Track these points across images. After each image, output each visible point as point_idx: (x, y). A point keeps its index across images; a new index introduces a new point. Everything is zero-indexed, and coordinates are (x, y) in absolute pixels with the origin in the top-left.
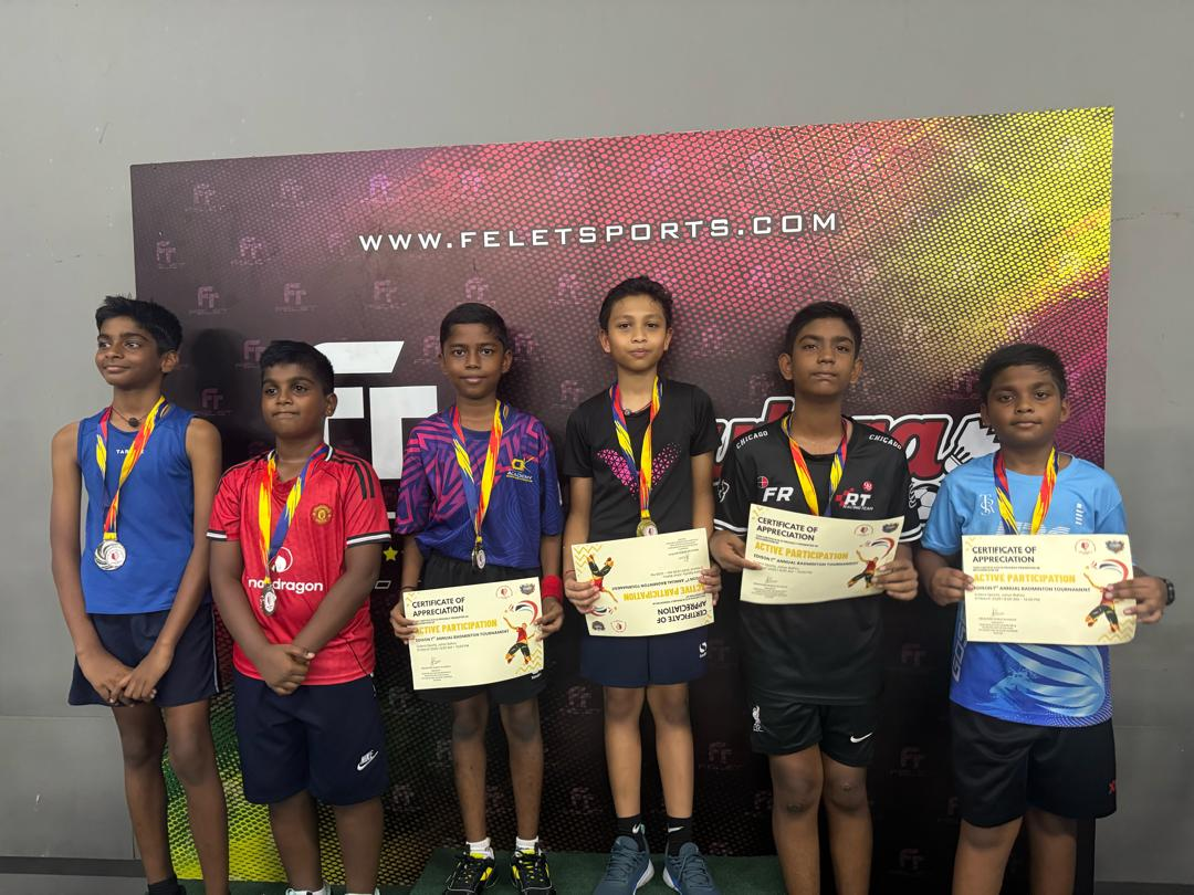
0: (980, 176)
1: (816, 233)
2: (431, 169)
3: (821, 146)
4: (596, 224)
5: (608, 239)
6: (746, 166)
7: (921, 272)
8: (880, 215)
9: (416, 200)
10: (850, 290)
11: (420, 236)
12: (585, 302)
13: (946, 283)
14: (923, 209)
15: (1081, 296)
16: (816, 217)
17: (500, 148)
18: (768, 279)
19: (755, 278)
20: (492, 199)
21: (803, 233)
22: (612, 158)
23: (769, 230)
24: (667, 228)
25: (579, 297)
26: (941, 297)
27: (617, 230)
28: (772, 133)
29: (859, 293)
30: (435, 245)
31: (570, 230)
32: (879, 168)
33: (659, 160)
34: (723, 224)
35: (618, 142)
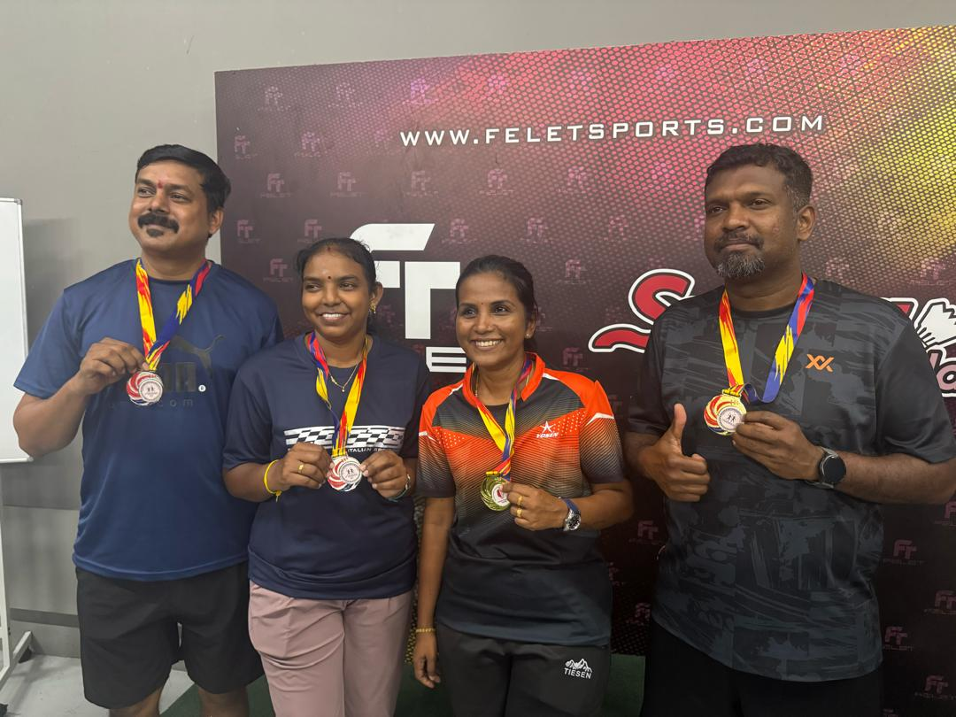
1: (803, 133)
2: (463, 74)
3: (813, 55)
4: (604, 121)
5: (615, 136)
6: (743, 71)
7: (899, 170)
8: (865, 117)
9: (449, 102)
10: (832, 185)
11: (451, 132)
12: (591, 191)
13: (922, 180)
14: (905, 112)
16: (805, 119)
17: (523, 56)
20: (514, 100)
21: (791, 132)
22: (622, 65)
23: (760, 129)
24: (668, 126)
25: (586, 187)
26: (916, 193)
27: (623, 127)
28: (768, 42)
29: (840, 188)
30: (464, 141)
31: (581, 127)
32: (866, 74)
33: (664, 66)
34: (719, 123)
35: (627, 50)
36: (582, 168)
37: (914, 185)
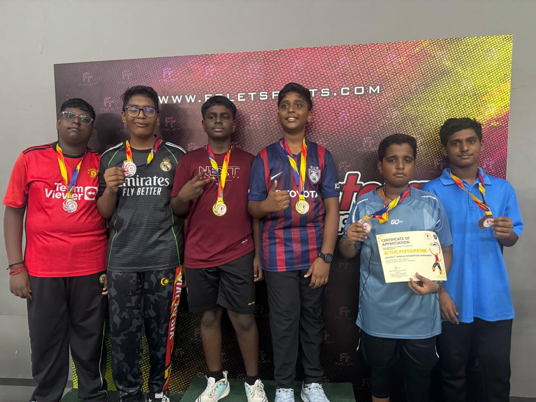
0: (448, 68)
1: (371, 95)
2: (191, 65)
3: (373, 54)
4: (267, 90)
5: (273, 98)
6: (338, 63)
7: (420, 113)
8: (401, 86)
9: (184, 80)
10: (386, 122)
11: (186, 96)
12: (262, 127)
14: (421, 83)
15: (495, 125)
16: (371, 88)
17: (223, 56)
18: (348, 116)
19: (341, 116)
20: (219, 79)
21: (364, 94)
22: (275, 60)
23: (348, 93)
25: (260, 125)
28: (350, 48)
29: (390, 123)
30: (193, 101)
31: (255, 93)
32: (400, 64)
33: (297, 61)
34: (327, 91)
35: (278, 52)
36: (257, 115)
37: (428, 121)
